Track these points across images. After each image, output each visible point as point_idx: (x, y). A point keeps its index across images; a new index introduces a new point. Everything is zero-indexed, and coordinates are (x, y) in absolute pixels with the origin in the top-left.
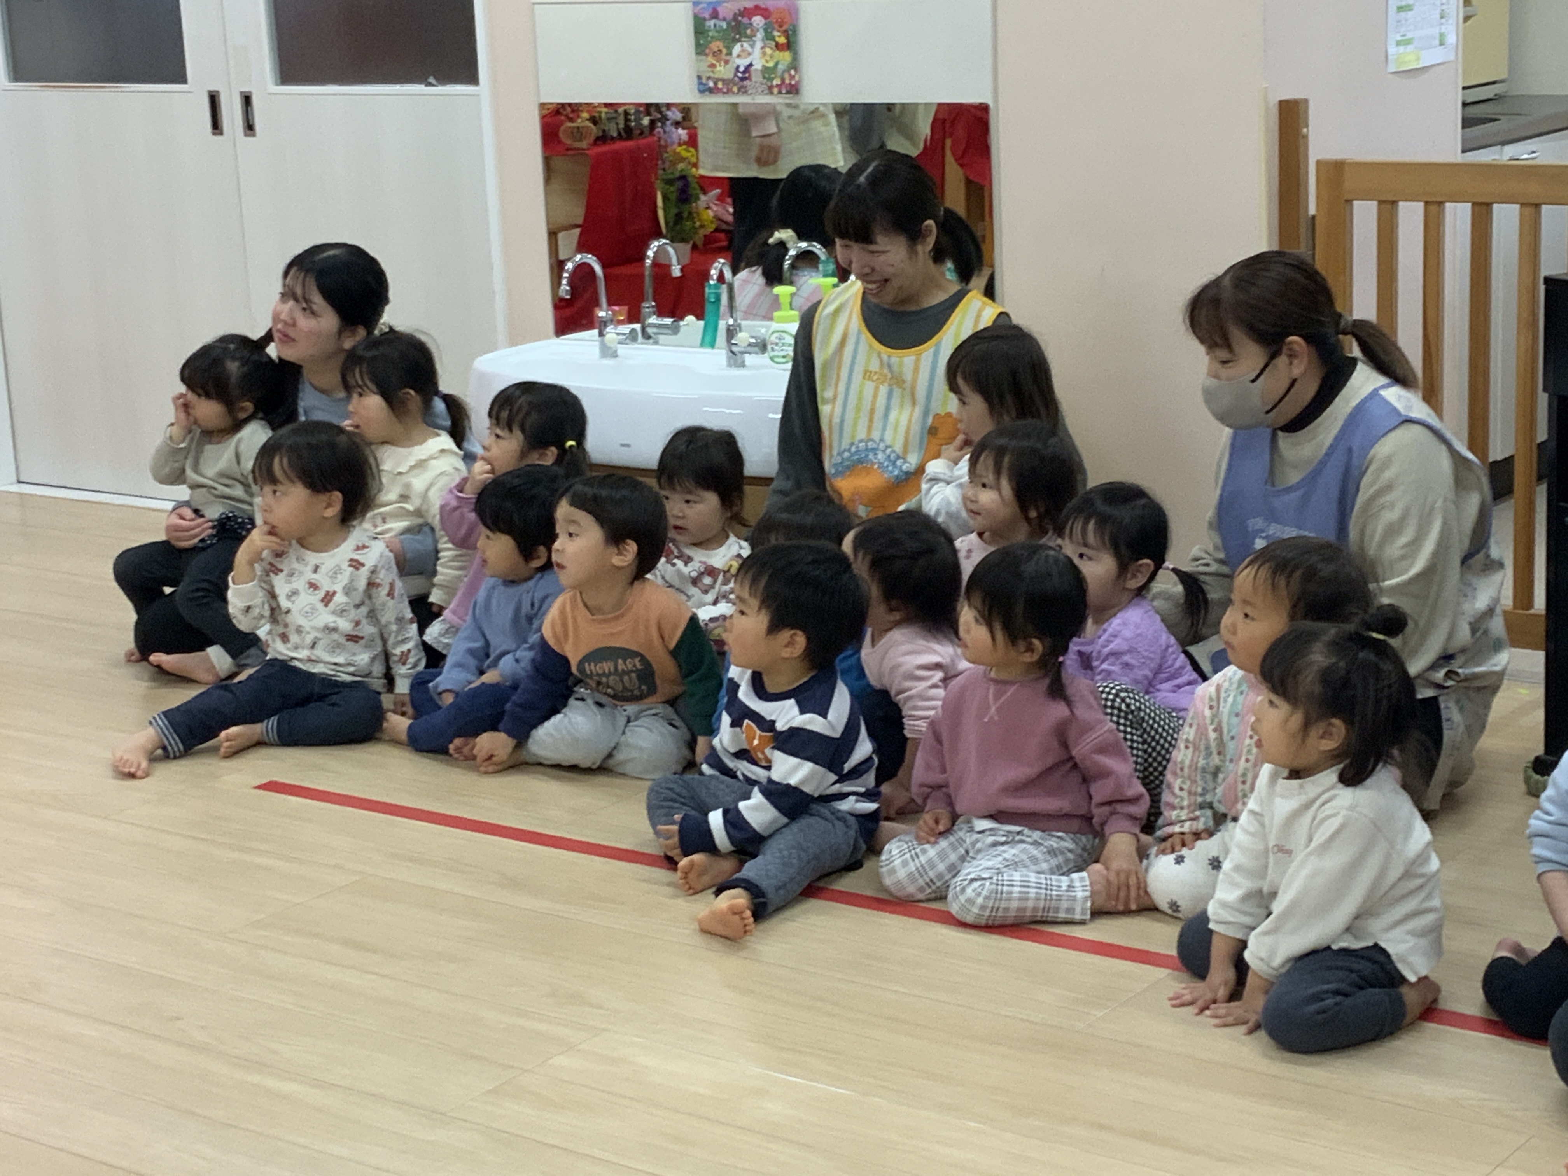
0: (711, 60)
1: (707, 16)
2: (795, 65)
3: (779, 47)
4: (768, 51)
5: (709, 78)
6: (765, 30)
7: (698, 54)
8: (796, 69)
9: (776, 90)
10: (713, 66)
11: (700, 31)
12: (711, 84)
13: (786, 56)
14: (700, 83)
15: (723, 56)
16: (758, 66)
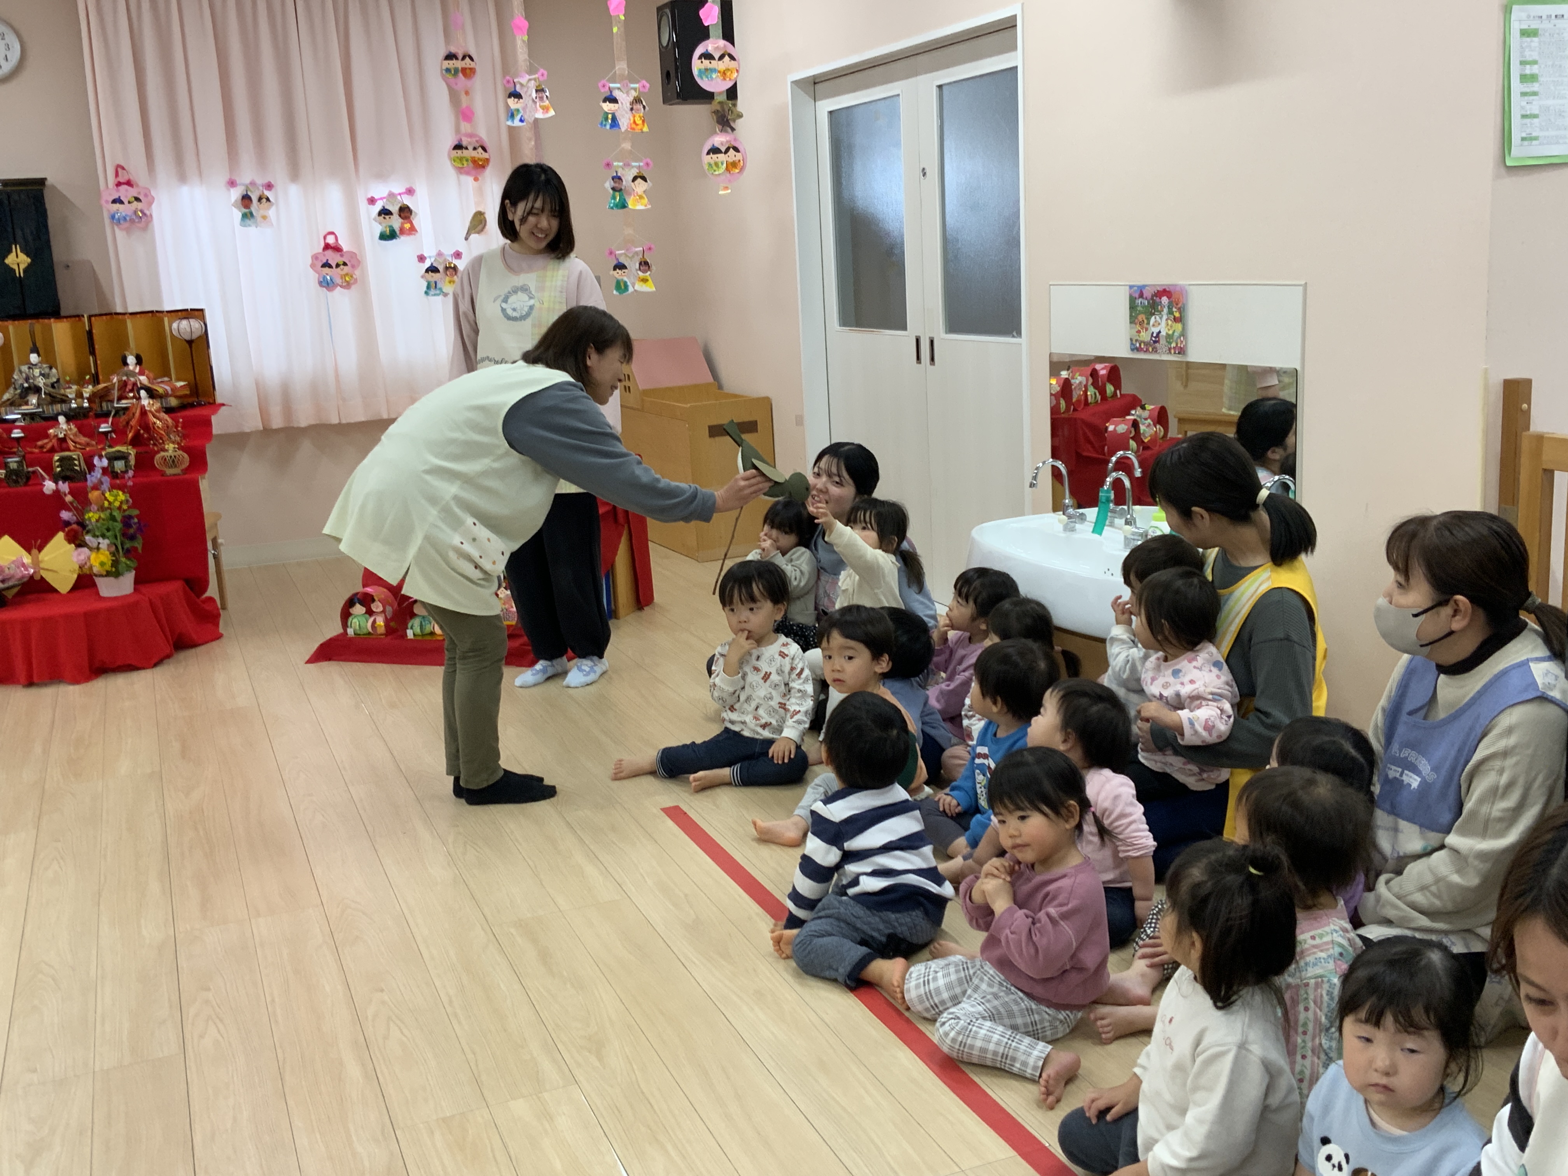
0: (1138, 328)
1: (1137, 296)
2: (1183, 334)
3: (1176, 320)
4: (1170, 322)
5: (1136, 340)
6: (1169, 307)
7: (1131, 323)
8: (1183, 336)
9: (1173, 351)
10: (1139, 332)
11: (1132, 307)
12: (1138, 345)
13: (1178, 327)
14: (1132, 344)
15: (1145, 325)
16: (1163, 333)
